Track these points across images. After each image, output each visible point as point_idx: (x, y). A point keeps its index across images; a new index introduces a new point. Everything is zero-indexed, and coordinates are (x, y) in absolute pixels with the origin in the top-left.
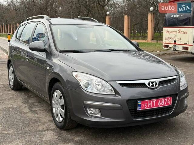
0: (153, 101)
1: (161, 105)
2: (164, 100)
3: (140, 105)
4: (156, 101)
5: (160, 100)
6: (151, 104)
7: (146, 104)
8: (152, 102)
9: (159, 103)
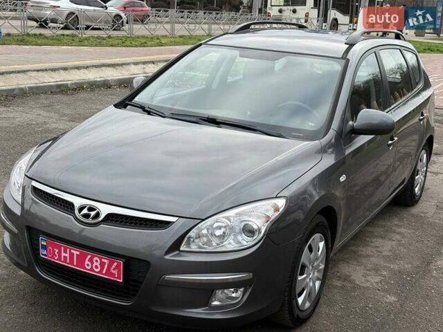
0: (72, 251)
1: (92, 269)
2: (101, 260)
3: (44, 247)
4: (78, 253)
5: (89, 256)
6: (67, 255)
7: (57, 251)
8: (70, 251)
9: (87, 262)
